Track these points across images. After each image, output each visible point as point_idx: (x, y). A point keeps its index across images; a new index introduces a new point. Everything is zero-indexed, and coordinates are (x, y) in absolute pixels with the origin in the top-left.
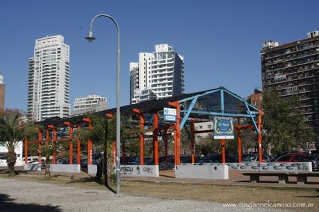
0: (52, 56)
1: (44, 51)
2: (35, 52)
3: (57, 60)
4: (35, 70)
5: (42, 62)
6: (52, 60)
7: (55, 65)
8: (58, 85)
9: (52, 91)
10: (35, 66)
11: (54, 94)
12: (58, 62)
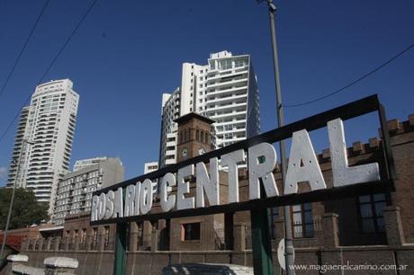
0: (53, 104)
1: (44, 98)
2: (33, 100)
3: (59, 109)
4: (28, 122)
5: (39, 112)
6: (53, 109)
7: (55, 115)
8: (55, 142)
9: (46, 150)
10: (29, 118)
11: (48, 154)
12: (60, 112)
